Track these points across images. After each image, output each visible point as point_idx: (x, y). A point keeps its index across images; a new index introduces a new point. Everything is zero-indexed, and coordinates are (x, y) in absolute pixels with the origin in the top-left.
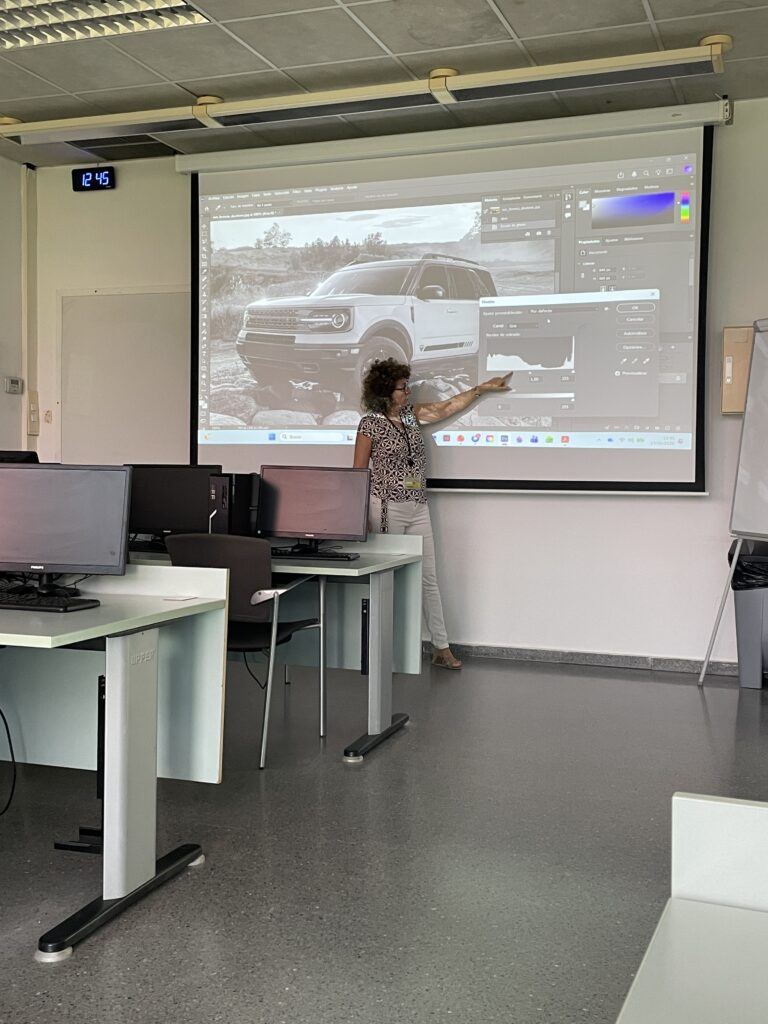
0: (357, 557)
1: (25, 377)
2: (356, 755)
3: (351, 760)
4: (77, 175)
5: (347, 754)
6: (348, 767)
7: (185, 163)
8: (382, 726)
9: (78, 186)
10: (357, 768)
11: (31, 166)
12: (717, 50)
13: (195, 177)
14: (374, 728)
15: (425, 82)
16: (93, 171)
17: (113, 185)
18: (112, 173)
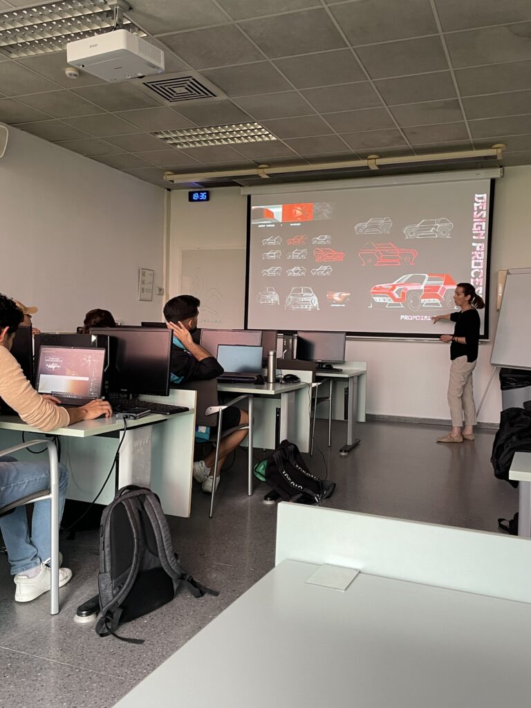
0: (341, 370)
1: (164, 287)
2: (345, 451)
3: (343, 454)
4: (191, 194)
5: (341, 451)
6: (341, 456)
7: (246, 191)
8: (353, 441)
9: (191, 199)
10: (345, 457)
11: (169, 190)
12: (500, 151)
13: (249, 197)
14: (350, 443)
15: (366, 161)
16: (199, 193)
17: (208, 199)
18: (208, 194)
